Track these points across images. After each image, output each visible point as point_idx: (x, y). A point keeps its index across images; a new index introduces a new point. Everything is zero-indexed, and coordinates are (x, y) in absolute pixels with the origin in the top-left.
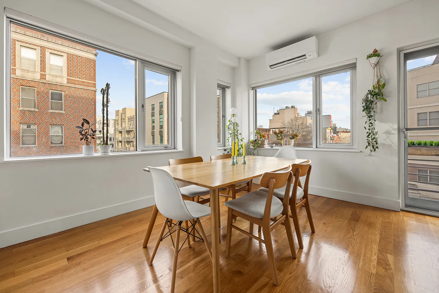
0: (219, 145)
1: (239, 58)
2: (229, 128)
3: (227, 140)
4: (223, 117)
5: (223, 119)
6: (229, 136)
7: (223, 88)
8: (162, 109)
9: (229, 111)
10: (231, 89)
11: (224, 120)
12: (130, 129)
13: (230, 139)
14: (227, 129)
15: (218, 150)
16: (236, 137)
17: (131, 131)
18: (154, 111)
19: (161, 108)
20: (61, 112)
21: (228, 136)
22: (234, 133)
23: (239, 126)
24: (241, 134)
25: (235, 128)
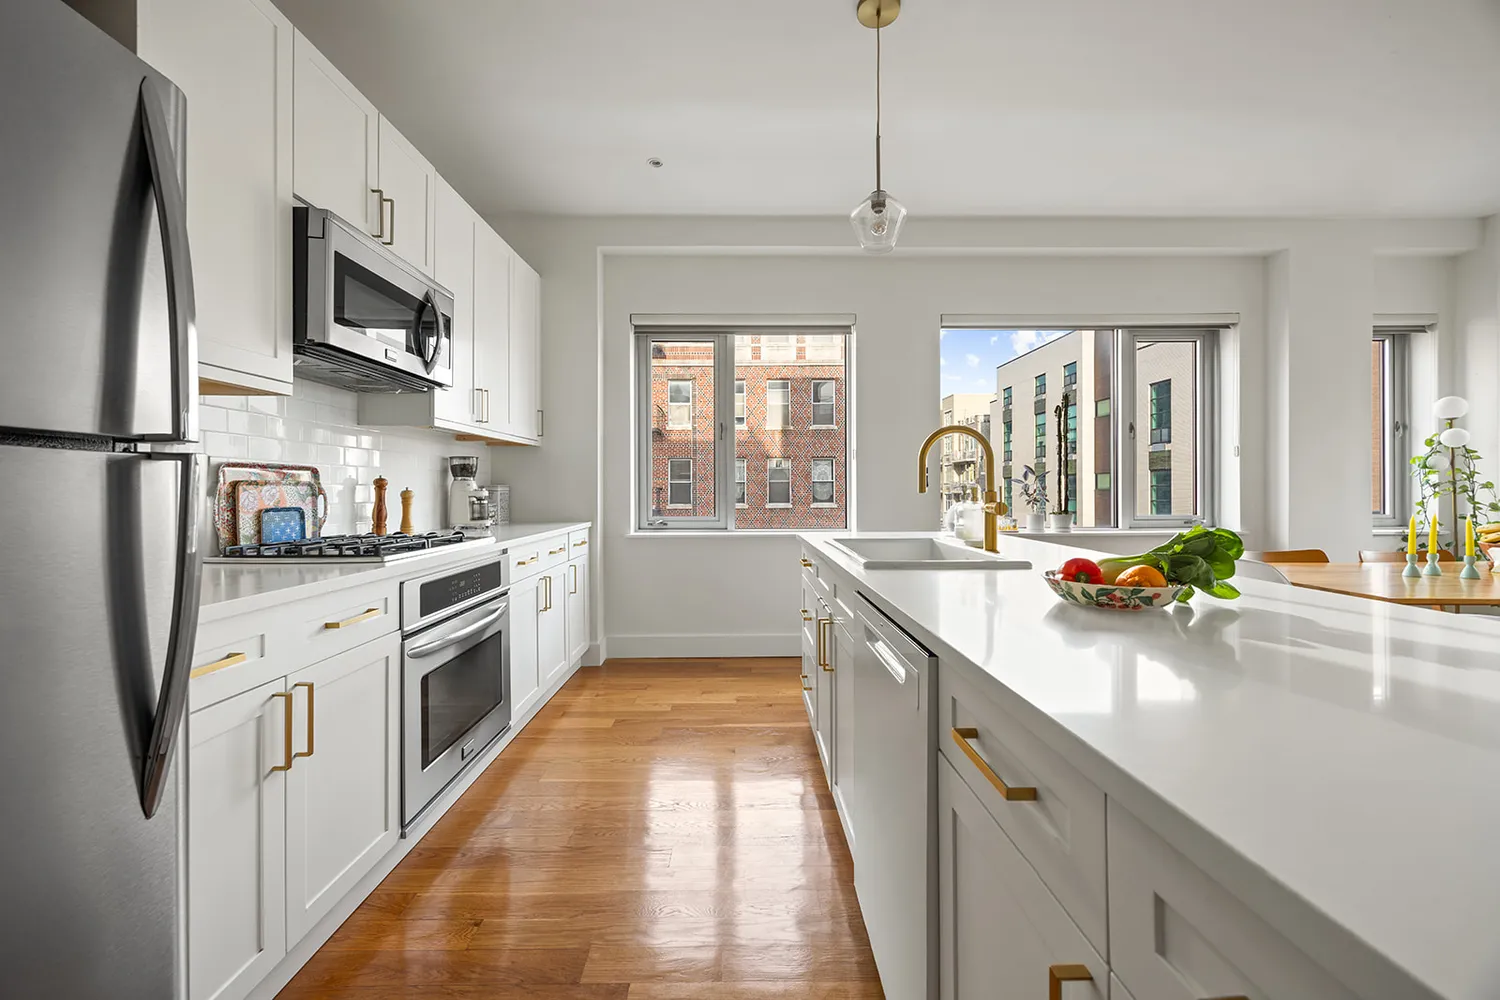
0: (1377, 524)
1: (1485, 220)
2: (1425, 467)
3: (1418, 504)
4: (1396, 427)
5: (1399, 434)
6: (1429, 491)
7: (1400, 338)
8: (1074, 386)
9: (1428, 409)
10: (1437, 332)
11: (1403, 439)
12: (964, 457)
13: (1433, 506)
14: (1415, 467)
15: (1377, 538)
16: (1462, 497)
17: (969, 464)
18: (1044, 397)
19: (1071, 383)
20: (831, 427)
21: (1419, 490)
22: (1454, 483)
23: (1480, 458)
24: (1488, 485)
25: (1456, 467)
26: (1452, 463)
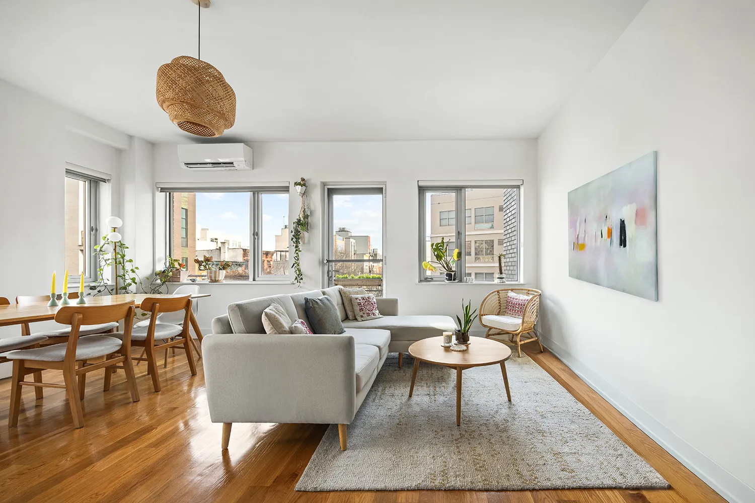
1: (131, 137)
2: (102, 250)
4: (92, 229)
5: (93, 234)
6: (104, 263)
7: (95, 182)
9: (107, 221)
10: (111, 184)
16: (119, 266)
21: (99, 263)
22: (116, 260)
23: (128, 248)
24: (131, 261)
25: (117, 252)
26: (115, 250)
